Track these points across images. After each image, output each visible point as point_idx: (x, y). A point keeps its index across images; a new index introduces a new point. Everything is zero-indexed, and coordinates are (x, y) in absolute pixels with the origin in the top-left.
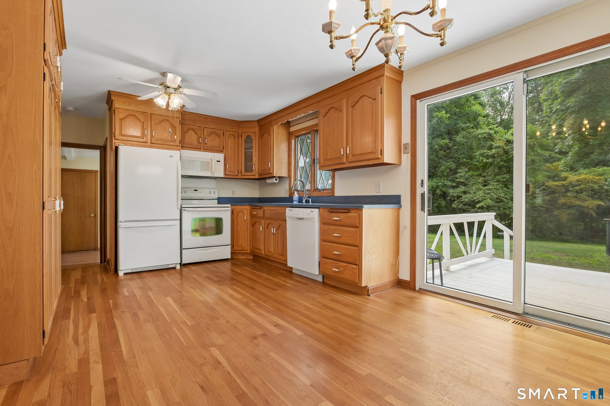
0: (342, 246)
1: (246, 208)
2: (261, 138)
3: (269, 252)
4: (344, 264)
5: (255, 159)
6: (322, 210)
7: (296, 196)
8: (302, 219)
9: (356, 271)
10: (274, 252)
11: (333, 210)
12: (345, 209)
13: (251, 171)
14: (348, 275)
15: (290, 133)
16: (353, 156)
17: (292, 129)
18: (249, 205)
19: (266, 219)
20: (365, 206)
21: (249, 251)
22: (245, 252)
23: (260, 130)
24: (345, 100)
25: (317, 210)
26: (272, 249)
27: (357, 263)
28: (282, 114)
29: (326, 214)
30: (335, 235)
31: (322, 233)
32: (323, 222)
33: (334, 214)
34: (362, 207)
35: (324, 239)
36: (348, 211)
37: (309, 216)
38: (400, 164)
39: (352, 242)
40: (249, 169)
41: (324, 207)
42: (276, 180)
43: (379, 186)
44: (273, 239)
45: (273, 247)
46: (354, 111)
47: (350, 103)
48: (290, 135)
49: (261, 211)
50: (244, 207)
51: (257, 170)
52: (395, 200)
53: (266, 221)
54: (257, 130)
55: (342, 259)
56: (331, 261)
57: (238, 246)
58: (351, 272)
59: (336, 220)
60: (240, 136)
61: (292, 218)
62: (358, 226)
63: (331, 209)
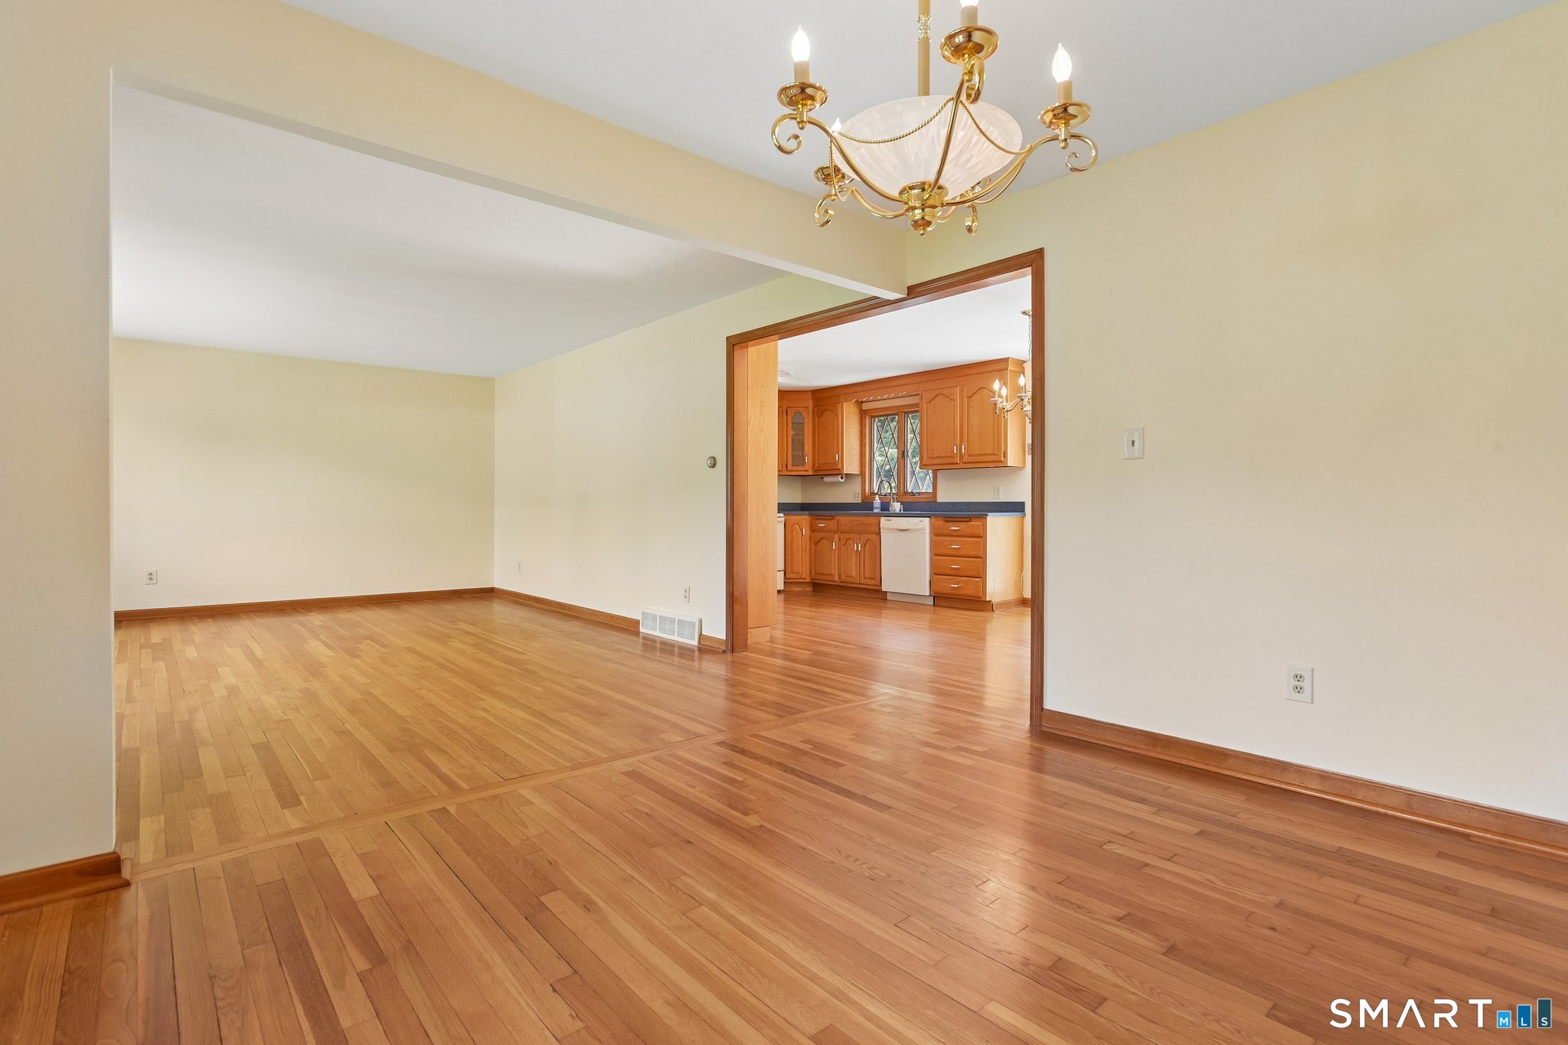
0: (961, 559)
1: (804, 519)
2: (819, 417)
3: (847, 576)
4: (965, 578)
5: (808, 448)
6: (933, 520)
7: (877, 501)
8: (907, 530)
9: (981, 584)
10: (856, 575)
11: (949, 519)
12: (967, 518)
13: (804, 463)
14: (968, 588)
15: (864, 411)
16: (969, 456)
17: (865, 407)
18: (809, 514)
19: (842, 533)
20: (989, 514)
21: (808, 580)
22: (802, 580)
23: (816, 405)
24: (958, 388)
25: (928, 519)
26: (854, 572)
27: (980, 575)
28: (859, 388)
29: (940, 523)
30: (953, 546)
31: (933, 545)
32: (935, 533)
33: (951, 524)
34: (987, 515)
35: (936, 553)
36: (969, 519)
37: (917, 527)
38: (1024, 467)
39: (974, 553)
40: (799, 460)
41: (936, 516)
42: (842, 478)
43: (998, 490)
44: (856, 559)
45: (856, 569)
46: (970, 404)
47: (965, 392)
48: (863, 413)
49: (834, 522)
50: (801, 517)
51: (811, 463)
52: (1017, 507)
53: (842, 535)
54: (810, 403)
55: (961, 573)
56: (947, 577)
57: (793, 573)
58: (974, 587)
59: (954, 530)
60: (784, 413)
61: (890, 530)
62: (981, 536)
63: (947, 517)
